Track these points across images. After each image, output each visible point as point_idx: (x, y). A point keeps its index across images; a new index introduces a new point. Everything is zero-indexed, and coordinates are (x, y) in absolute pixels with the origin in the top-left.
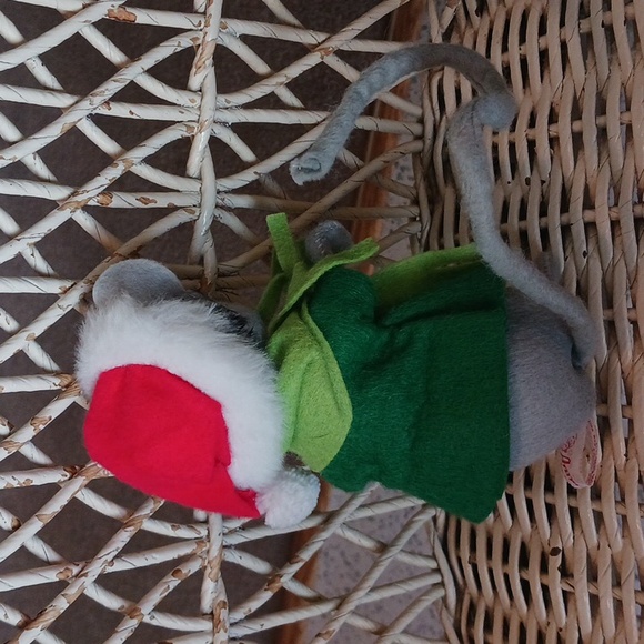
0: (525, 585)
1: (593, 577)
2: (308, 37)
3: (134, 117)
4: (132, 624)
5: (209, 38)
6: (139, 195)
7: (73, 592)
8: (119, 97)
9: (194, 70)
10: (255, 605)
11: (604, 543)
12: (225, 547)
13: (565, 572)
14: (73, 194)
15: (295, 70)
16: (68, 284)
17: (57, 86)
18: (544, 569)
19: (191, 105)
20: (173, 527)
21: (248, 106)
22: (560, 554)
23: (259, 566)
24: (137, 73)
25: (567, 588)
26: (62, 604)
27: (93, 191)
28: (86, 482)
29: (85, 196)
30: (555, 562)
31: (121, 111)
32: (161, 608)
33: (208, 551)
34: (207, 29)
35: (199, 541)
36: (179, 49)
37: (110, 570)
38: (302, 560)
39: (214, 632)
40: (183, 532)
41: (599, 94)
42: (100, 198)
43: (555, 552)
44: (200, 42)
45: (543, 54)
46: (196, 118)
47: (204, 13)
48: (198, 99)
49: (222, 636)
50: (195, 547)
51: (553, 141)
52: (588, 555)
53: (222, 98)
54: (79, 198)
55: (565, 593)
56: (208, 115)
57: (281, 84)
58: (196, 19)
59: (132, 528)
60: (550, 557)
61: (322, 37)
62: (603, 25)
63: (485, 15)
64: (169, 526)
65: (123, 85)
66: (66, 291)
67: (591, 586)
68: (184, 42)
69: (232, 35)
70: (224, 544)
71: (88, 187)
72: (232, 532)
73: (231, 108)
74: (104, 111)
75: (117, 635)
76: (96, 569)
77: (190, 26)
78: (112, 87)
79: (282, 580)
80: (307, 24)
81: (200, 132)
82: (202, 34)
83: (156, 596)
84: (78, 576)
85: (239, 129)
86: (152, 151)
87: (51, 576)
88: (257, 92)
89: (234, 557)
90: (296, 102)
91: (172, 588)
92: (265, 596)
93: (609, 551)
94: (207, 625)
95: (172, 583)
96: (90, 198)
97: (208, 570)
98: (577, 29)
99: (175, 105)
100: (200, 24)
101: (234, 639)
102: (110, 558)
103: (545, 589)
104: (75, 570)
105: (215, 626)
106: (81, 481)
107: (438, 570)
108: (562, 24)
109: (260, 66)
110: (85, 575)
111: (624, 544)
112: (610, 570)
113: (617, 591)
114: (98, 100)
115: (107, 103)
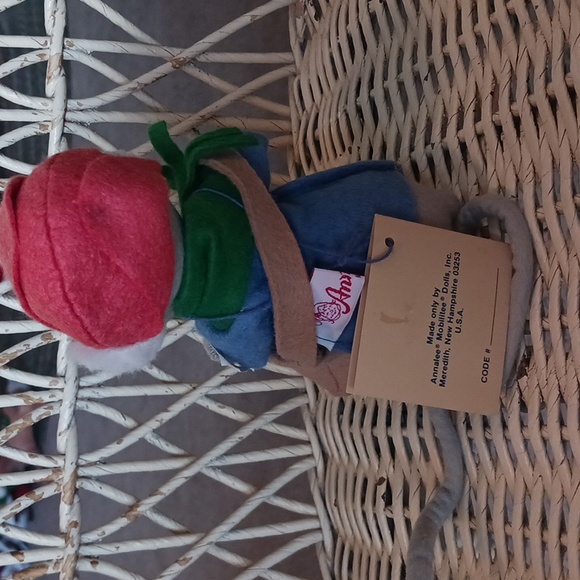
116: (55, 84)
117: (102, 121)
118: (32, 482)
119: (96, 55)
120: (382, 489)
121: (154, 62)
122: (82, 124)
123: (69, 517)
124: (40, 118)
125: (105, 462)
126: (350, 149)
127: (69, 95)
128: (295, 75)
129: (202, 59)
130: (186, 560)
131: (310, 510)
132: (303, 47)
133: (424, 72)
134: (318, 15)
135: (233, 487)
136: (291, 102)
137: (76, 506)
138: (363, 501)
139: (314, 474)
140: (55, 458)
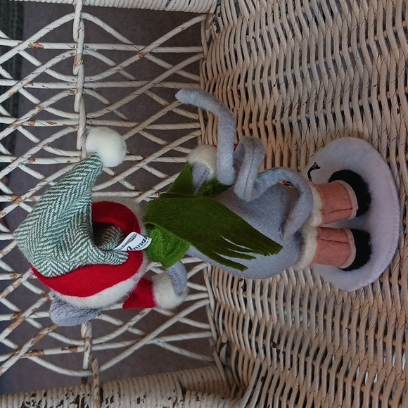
1: (253, 291)
3: (45, 88)
4: (44, 299)
5: (78, 53)
6: (49, 121)
7: (16, 284)
8: (36, 80)
9: (74, 66)
14: (16, 121)
15: (126, 63)
16: (14, 158)
17: (10, 77)
18: (238, 288)
19: (73, 81)
21: (102, 81)
24: (45, 68)
25: (245, 296)
26: (11, 289)
27: (24, 119)
29: (21, 122)
31: (38, 86)
34: (77, 49)
36: (64, 58)
42: (29, 122)
43: (242, 279)
44: (75, 55)
45: (236, 52)
46: (75, 87)
47: (76, 42)
48: (76, 79)
53: (88, 79)
55: (244, 299)
56: (80, 86)
58: (72, 45)
61: (141, 48)
62: (253, 38)
63: (219, 33)
65: (37, 75)
66: (14, 161)
67: (253, 295)
68: (67, 55)
69: (92, 50)
71: (21, 118)
73: (94, 82)
74: (30, 86)
75: (37, 303)
76: (27, 275)
77: (70, 48)
78: (31, 77)
81: (77, 93)
82: (75, 51)
84: (19, 278)
85: (99, 91)
86: (53, 102)
87: (7, 277)
88: (106, 74)
90: (132, 77)
96: (24, 122)
98: (245, 39)
99: (66, 82)
100: (74, 47)
103: (238, 297)
104: (18, 275)
107: (207, 292)
109: (109, 62)
110: (22, 277)
113: (261, 297)
114: (24, 82)
115: (31, 82)
116: (78, 69)
117: (101, 87)
119: (99, 51)
120: (242, 284)
121: (130, 54)
122: (91, 89)
124: (70, 87)
126: (233, 110)
127: (86, 74)
128: (203, 59)
129: (154, 51)
130: (143, 313)
131: (203, 288)
132: (208, 45)
133: (274, 82)
134: (218, 30)
136: (201, 74)
138: (232, 287)
139: (206, 271)
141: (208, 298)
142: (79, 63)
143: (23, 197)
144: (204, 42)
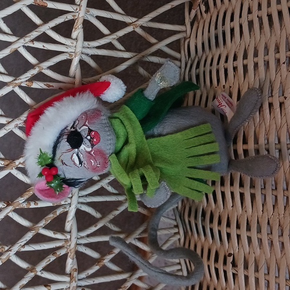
0: (217, 270)
1: (246, 267)
2: (128, 19)
3: (45, 48)
4: (31, 275)
5: (80, 16)
6: (46, 83)
7: (4, 257)
8: (38, 39)
9: (74, 30)
10: (91, 272)
11: (252, 252)
12: (78, 244)
13: (234, 265)
14: (14, 80)
15: (121, 33)
16: (10, 120)
17: (10, 32)
18: (225, 263)
19: (72, 45)
20: (54, 233)
21: (98, 48)
22: (232, 256)
23: (95, 255)
24: (47, 29)
25: (235, 272)
27: (24, 79)
28: (13, 209)
29: (20, 81)
30: (230, 259)
31: (39, 45)
32: (46, 269)
33: (70, 245)
34: (80, 12)
35: (66, 240)
36: (67, 20)
37: (23, 250)
38: (114, 253)
39: (70, 282)
40: (59, 236)
41: (255, 48)
42: (27, 83)
43: (230, 255)
44: (76, 17)
45: (232, 30)
46: (74, 51)
47: (79, 5)
48: (75, 42)
49: (74, 284)
50: (64, 243)
51: (235, 69)
52: (245, 257)
53: (86, 43)
54: (17, 82)
55: (234, 274)
56: (79, 49)
57: (114, 39)
58: (75, 7)
59: (34, 231)
60: (228, 257)
61: (134, 19)
62: (258, 17)
63: (209, 13)
64: (52, 232)
65: (40, 34)
66: (9, 123)
67: (245, 271)
68: (69, 17)
69: (92, 15)
70: (78, 243)
71: (21, 77)
72: (82, 238)
73: (91, 48)
74: (31, 45)
75: (24, 279)
76: (16, 248)
77: (72, 10)
78: (35, 34)
79: (104, 261)
80: (128, 13)
81: (75, 57)
82: (77, 14)
83: (44, 264)
84: (7, 251)
86: (52, 64)
88: (102, 42)
89: (82, 249)
90: (122, 48)
91: (51, 261)
92: (96, 268)
93: (254, 255)
94: (67, 279)
95: (52, 258)
96: (22, 82)
97: (69, 254)
98: (247, 18)
99: (64, 44)
100: (77, 9)
101: (80, 286)
102: (23, 244)
103: (225, 272)
104: (6, 248)
105: (71, 279)
106: (11, 208)
107: (180, 264)
108: (240, 16)
109: (105, 30)
110: (11, 251)
111: (260, 252)
112: (254, 264)
113: (256, 274)
114: (27, 39)
115: (32, 41)
116: (78, 32)
117: (96, 54)
118: (54, 247)
119: (98, 18)
122: (87, 55)
123: (72, 266)
124: (69, 50)
125: (88, 236)
127: (85, 39)
128: (185, 39)
129: (145, 25)
133: (283, 59)
135: (143, 248)
136: (182, 52)
137: (75, 260)
139: (178, 242)
140: (66, 234)
141: (181, 270)
142: (80, 27)
143: (17, 162)
144: (188, 21)
